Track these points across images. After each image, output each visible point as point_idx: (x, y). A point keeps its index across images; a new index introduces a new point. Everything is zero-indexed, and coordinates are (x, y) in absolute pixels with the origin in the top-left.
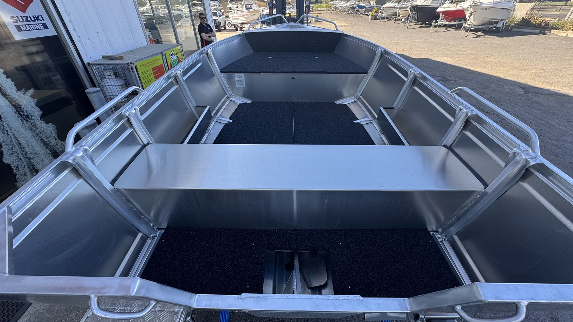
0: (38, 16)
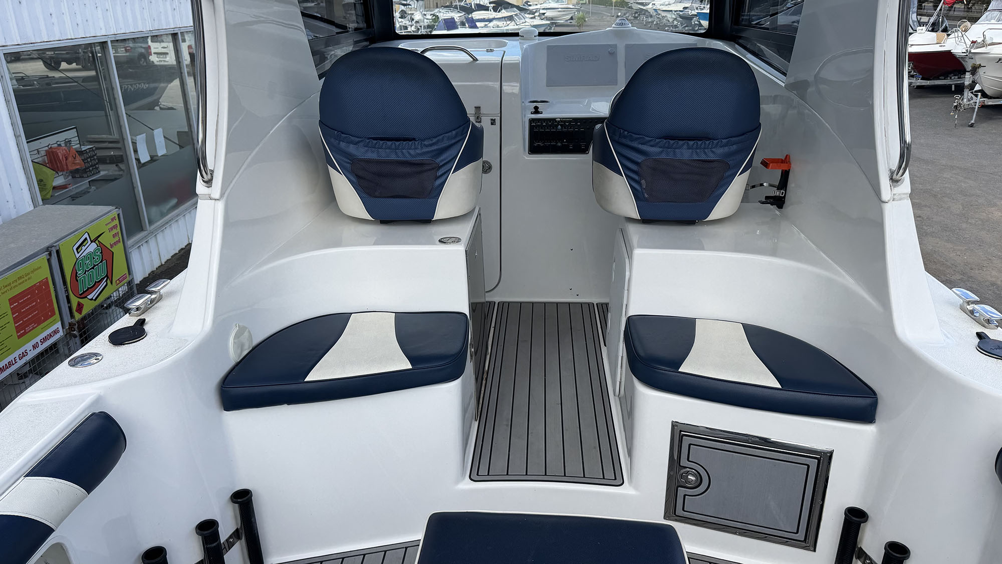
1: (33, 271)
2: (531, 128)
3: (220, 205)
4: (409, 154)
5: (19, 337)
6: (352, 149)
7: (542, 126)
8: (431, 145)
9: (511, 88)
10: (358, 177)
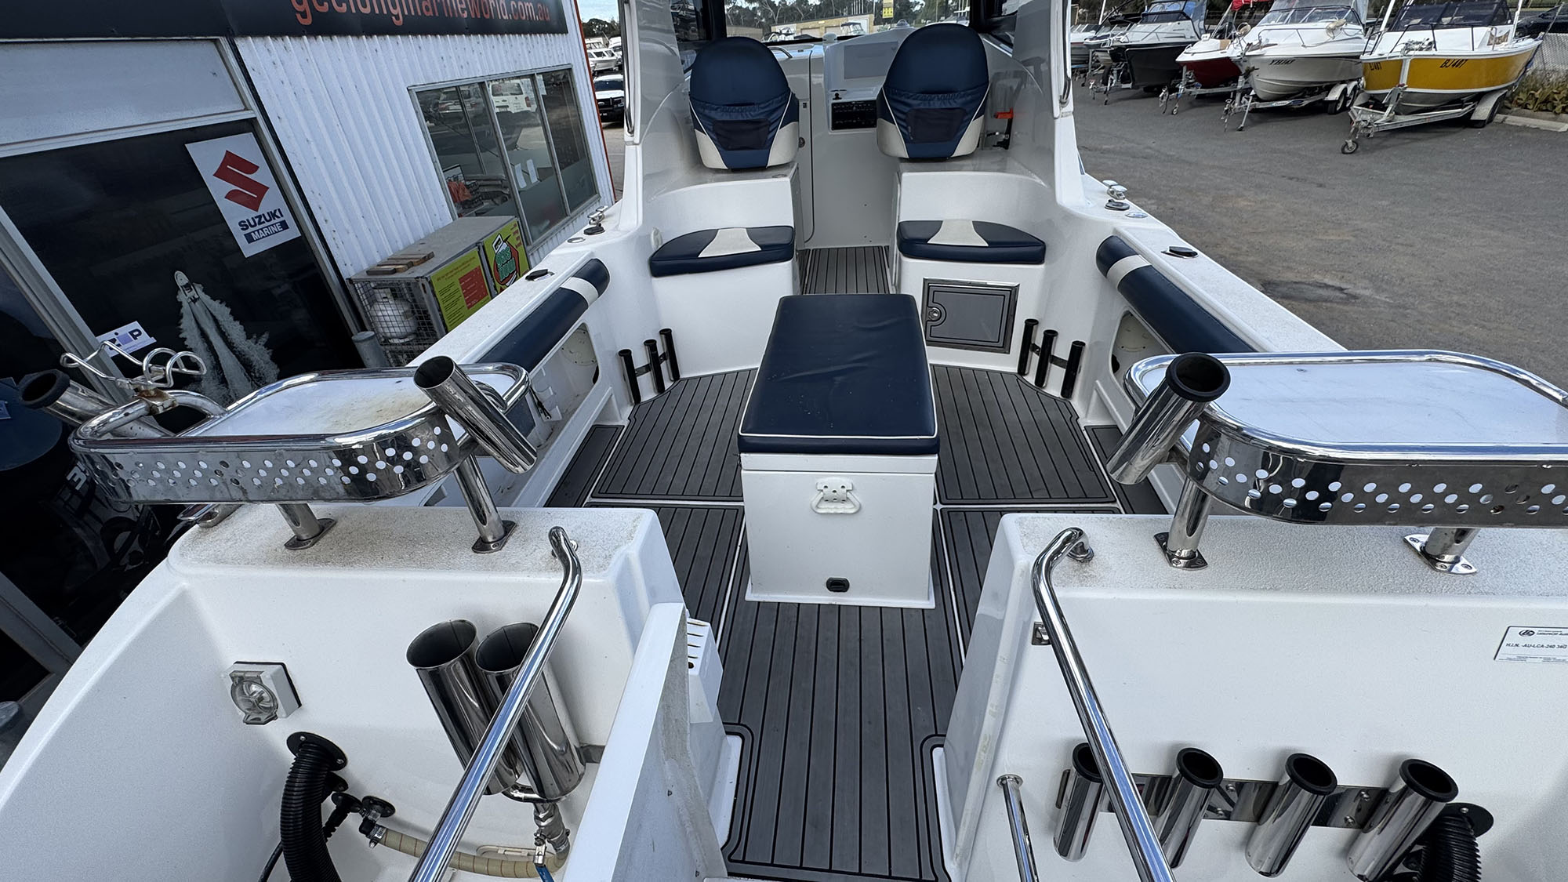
0: (275, 211)
1: (471, 260)
2: (833, 110)
3: (639, 148)
4: (751, 115)
5: (469, 308)
6: (713, 114)
7: (842, 109)
8: (765, 107)
9: (818, 79)
10: (717, 134)
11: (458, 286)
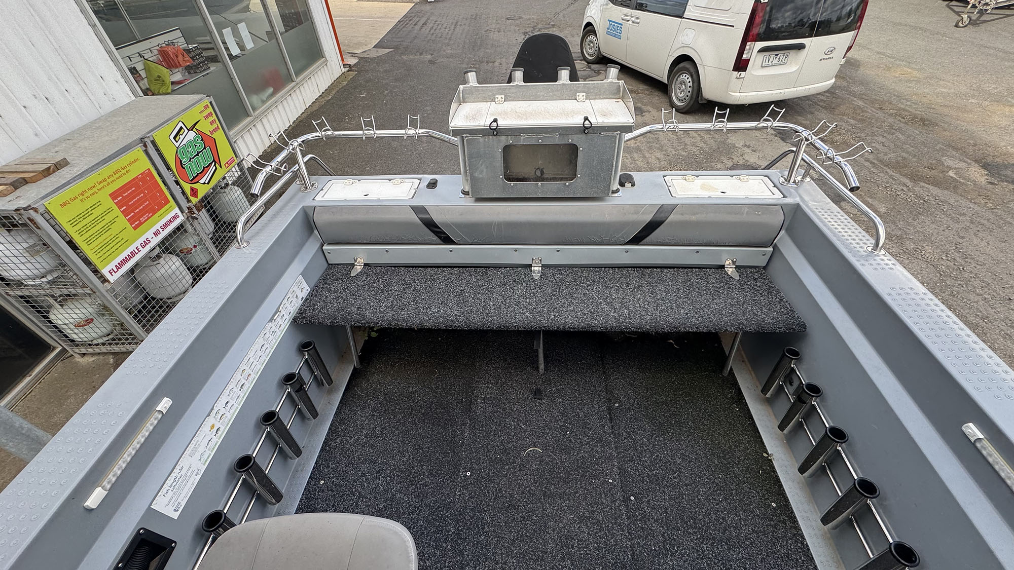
1: (130, 164)
5: (135, 228)
11: (111, 203)
